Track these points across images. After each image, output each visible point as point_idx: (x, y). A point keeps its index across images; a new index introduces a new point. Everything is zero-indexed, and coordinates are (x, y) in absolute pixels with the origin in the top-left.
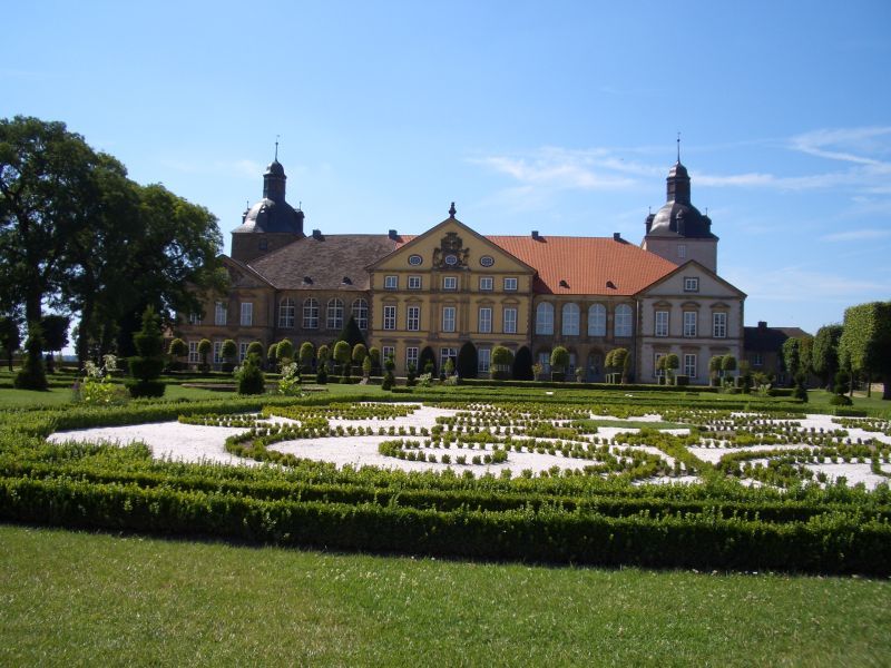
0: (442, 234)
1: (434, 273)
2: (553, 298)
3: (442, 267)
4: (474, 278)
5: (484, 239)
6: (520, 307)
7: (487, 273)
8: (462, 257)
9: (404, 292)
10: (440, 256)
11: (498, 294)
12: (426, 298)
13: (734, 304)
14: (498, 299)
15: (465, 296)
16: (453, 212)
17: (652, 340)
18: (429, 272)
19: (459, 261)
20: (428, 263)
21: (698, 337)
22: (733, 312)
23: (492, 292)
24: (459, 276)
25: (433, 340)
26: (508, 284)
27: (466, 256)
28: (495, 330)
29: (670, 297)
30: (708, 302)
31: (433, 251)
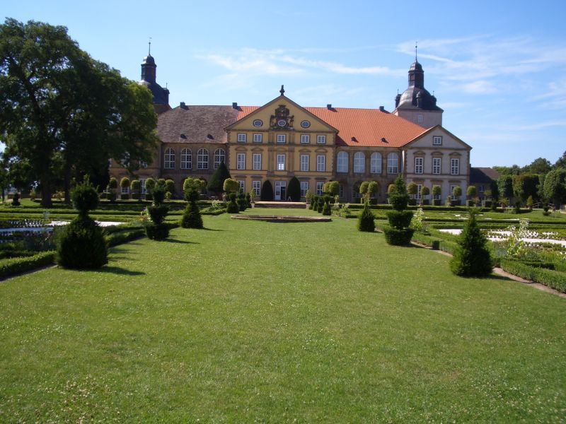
0: (276, 106)
1: (271, 132)
2: (348, 148)
3: (275, 128)
4: (297, 135)
5: (303, 109)
6: (328, 154)
7: (305, 132)
8: (289, 122)
9: (251, 145)
10: (275, 121)
11: (313, 146)
12: (266, 149)
13: (464, 153)
14: (313, 149)
15: (292, 147)
16: (282, 91)
17: (412, 176)
18: (268, 131)
19: (287, 124)
20: (266, 125)
21: (441, 174)
22: (464, 158)
23: (309, 145)
24: (288, 134)
25: (270, 176)
26: (319, 139)
27: (292, 121)
28: (311, 170)
29: (425, 148)
30: (448, 152)
31: (269, 117)
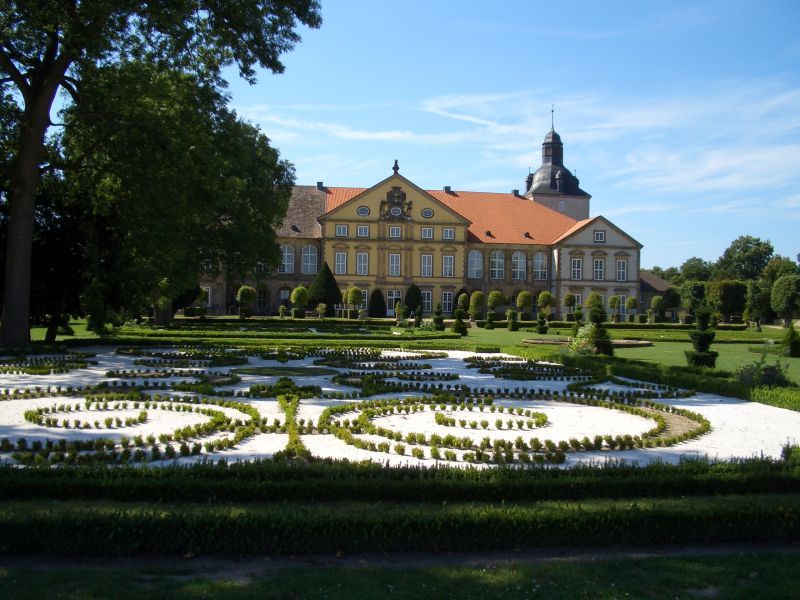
0: (388, 188)
1: (381, 223)
2: (482, 246)
3: (388, 218)
4: (417, 228)
5: (425, 193)
6: (457, 253)
7: (427, 224)
8: (405, 209)
9: (355, 240)
10: (386, 208)
11: (438, 242)
12: (374, 246)
13: (632, 253)
14: (437, 247)
15: (409, 244)
16: (396, 168)
17: (568, 283)
18: (377, 222)
19: (403, 211)
20: (375, 214)
21: (605, 281)
22: (632, 259)
23: (432, 241)
24: (404, 226)
25: (381, 283)
26: (446, 234)
27: (410, 208)
28: (435, 275)
29: (584, 246)
30: (613, 252)
31: (379, 204)
